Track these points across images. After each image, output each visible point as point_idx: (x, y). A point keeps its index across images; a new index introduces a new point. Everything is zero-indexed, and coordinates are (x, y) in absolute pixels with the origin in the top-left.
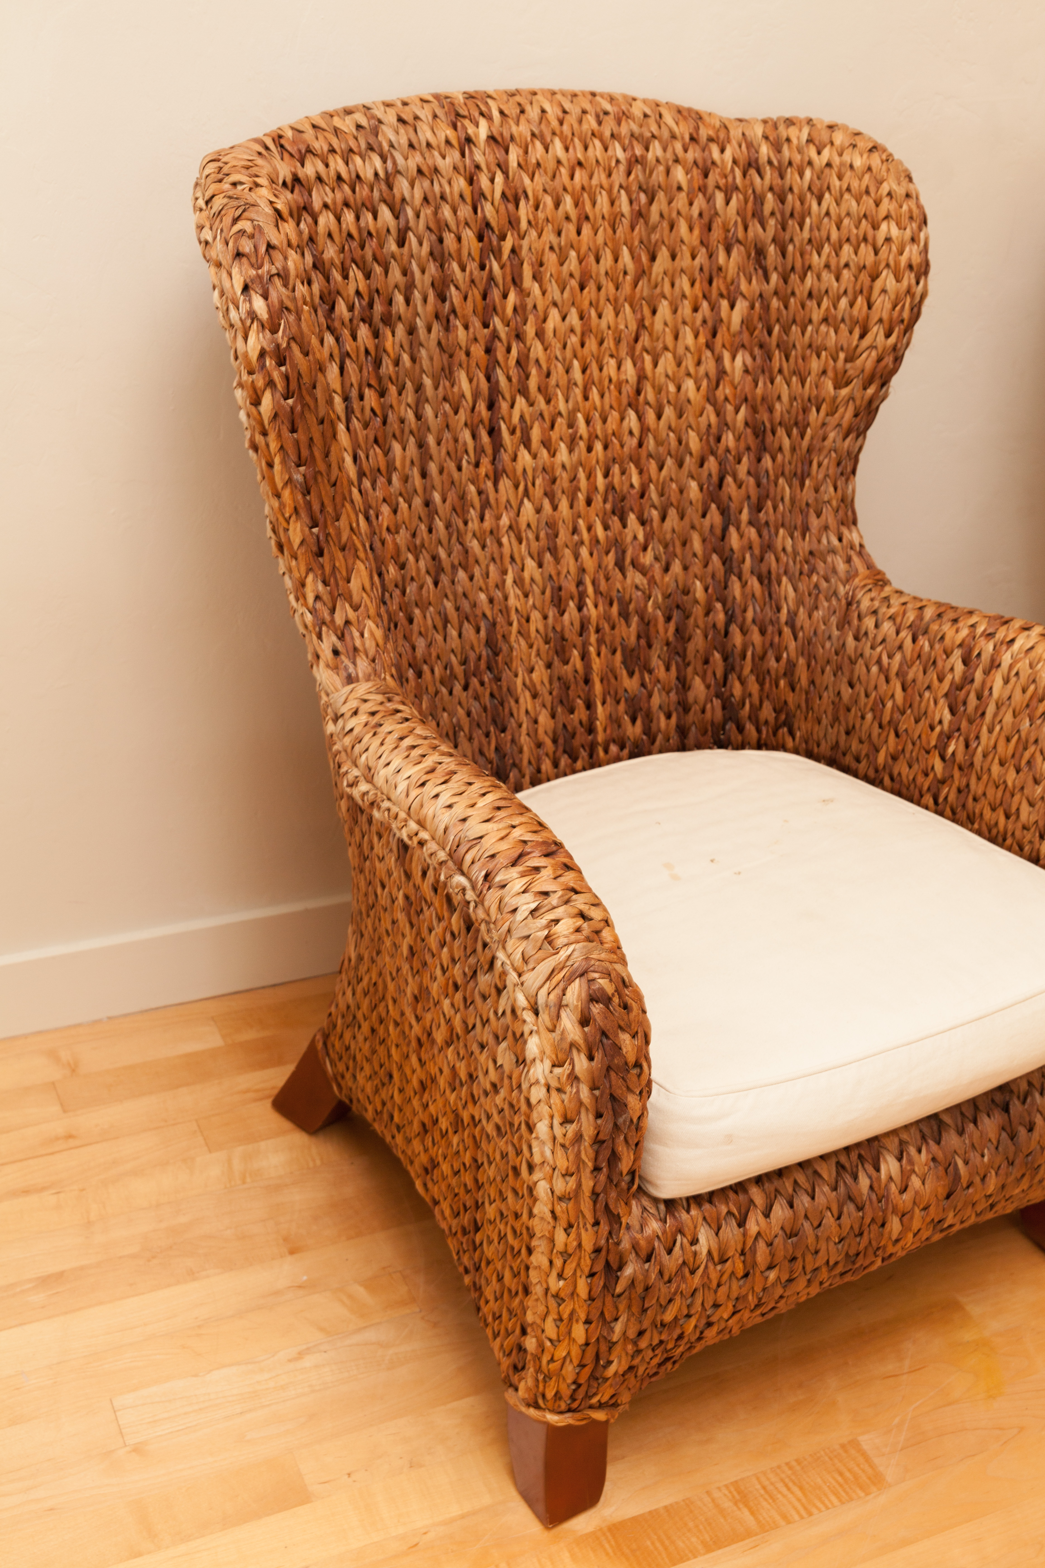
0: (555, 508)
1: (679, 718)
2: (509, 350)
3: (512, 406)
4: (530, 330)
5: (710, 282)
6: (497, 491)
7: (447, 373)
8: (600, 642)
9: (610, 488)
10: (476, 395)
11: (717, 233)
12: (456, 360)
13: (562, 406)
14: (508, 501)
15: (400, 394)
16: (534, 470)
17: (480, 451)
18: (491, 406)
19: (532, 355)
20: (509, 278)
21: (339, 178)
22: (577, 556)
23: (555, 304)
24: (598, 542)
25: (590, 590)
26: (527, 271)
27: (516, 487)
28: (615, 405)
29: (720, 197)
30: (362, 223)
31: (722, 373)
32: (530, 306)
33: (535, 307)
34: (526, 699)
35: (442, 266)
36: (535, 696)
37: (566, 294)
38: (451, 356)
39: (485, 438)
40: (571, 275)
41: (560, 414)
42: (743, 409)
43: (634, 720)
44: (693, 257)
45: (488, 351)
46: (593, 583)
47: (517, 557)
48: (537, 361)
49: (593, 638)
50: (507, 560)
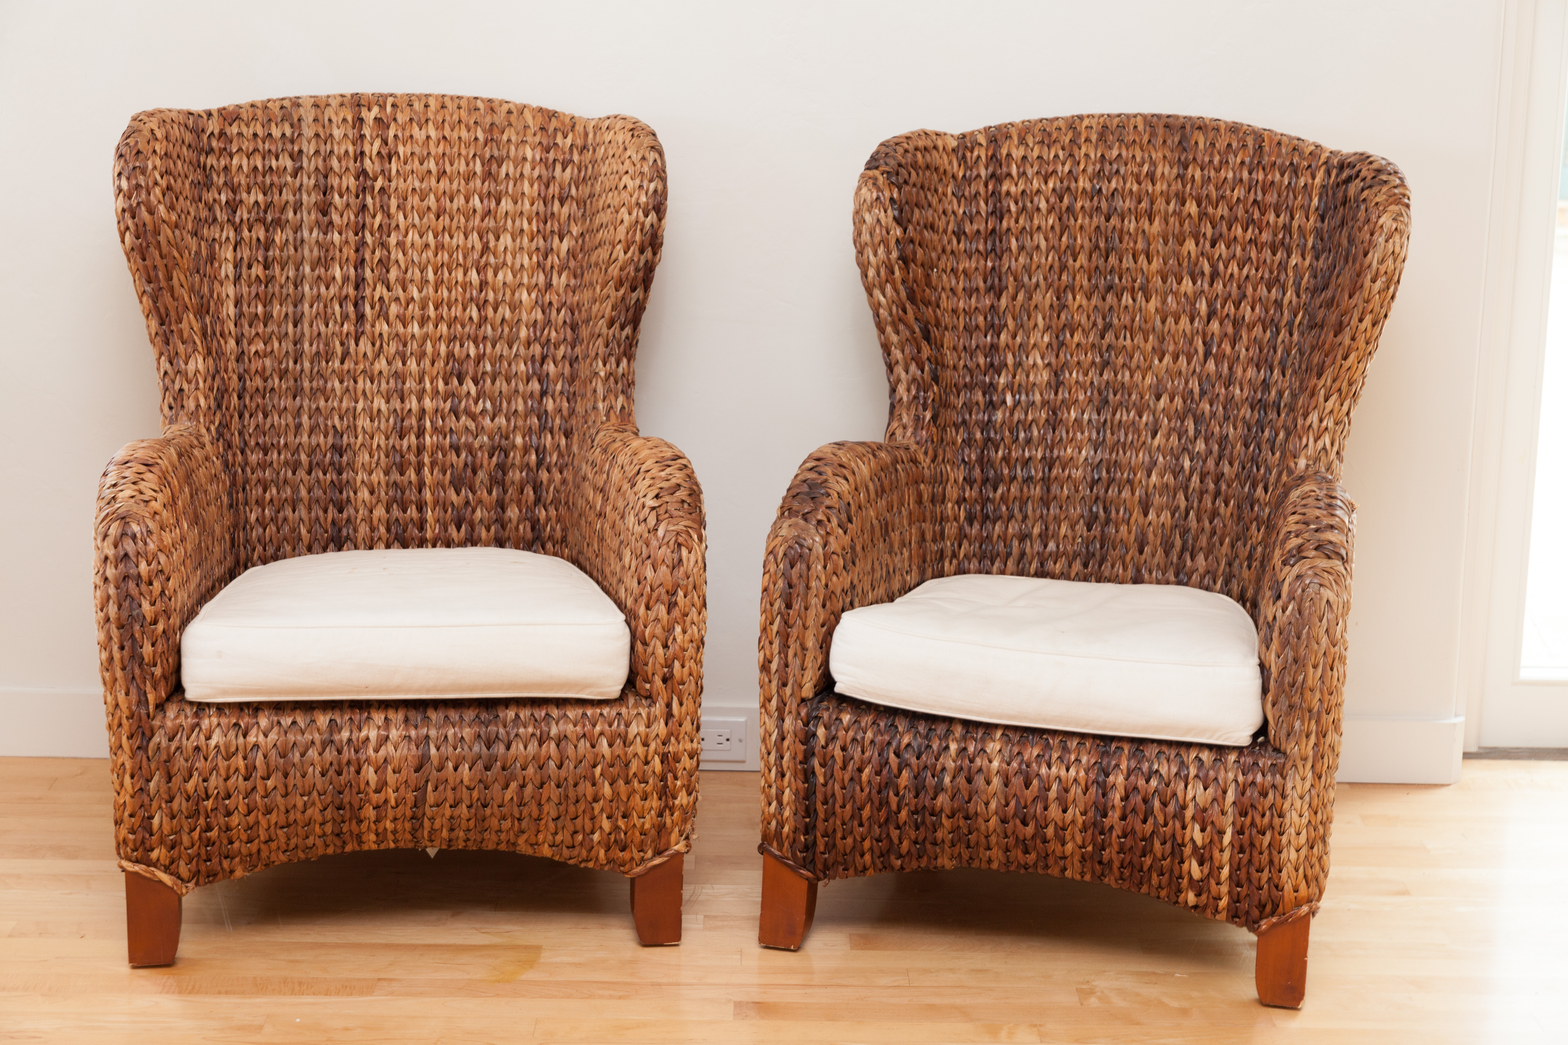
0: (404, 364)
1: (496, 532)
2: (373, 252)
3: (374, 290)
4: (393, 240)
5: (545, 223)
6: (357, 345)
7: (323, 262)
8: (433, 464)
9: (450, 355)
10: (346, 279)
11: (554, 189)
12: (331, 253)
13: (416, 294)
14: (365, 354)
15: (282, 269)
16: (389, 335)
17: (345, 317)
18: (357, 288)
19: (393, 257)
20: (378, 205)
21: (255, 135)
22: (420, 399)
23: (414, 226)
24: (438, 392)
25: (428, 424)
26: (394, 203)
27: (373, 345)
28: (460, 299)
29: (559, 167)
30: (267, 162)
31: (549, 285)
32: (393, 225)
33: (398, 226)
34: (364, 494)
35: (325, 194)
36: (372, 493)
37: (425, 220)
38: (327, 251)
39: (351, 309)
40: (429, 208)
41: (413, 299)
42: (563, 311)
43: (459, 529)
44: (532, 204)
45: (357, 251)
46: (431, 422)
47: (367, 391)
48: (397, 261)
49: (427, 460)
50: (359, 392)
